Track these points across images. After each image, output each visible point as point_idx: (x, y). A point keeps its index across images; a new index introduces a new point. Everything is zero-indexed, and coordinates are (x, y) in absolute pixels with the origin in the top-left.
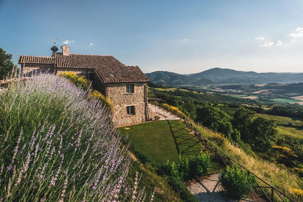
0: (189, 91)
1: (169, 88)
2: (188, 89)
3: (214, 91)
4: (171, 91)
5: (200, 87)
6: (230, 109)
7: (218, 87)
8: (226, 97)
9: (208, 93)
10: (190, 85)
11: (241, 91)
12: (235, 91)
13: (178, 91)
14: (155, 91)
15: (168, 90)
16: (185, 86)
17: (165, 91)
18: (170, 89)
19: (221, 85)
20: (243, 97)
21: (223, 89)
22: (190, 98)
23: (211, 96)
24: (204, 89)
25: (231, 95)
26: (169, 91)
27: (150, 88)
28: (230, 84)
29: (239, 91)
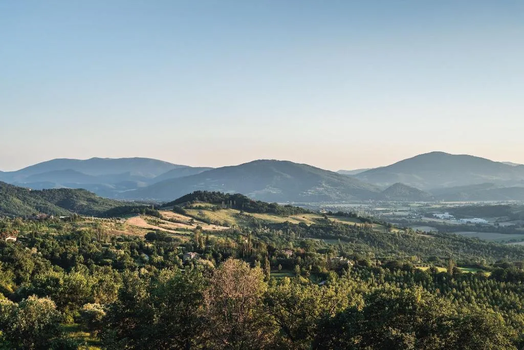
0: (358, 225)
1: (296, 213)
2: (355, 216)
3: (431, 224)
4: (302, 225)
5: (389, 211)
6: (499, 286)
7: (442, 210)
8: (466, 241)
9: (414, 229)
10: (359, 205)
11: (508, 224)
12: (493, 224)
13: (324, 225)
14: (254, 225)
15: (293, 220)
16: (342, 206)
17: (286, 223)
18: (300, 217)
19: (451, 204)
20: (514, 241)
21: (458, 218)
22: (363, 246)
23: (423, 238)
24: (400, 216)
25: (482, 236)
26: (297, 222)
27: (239, 212)
28: (475, 203)
29: (502, 225)
